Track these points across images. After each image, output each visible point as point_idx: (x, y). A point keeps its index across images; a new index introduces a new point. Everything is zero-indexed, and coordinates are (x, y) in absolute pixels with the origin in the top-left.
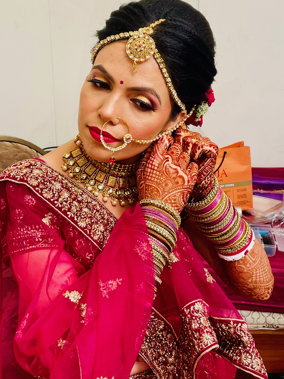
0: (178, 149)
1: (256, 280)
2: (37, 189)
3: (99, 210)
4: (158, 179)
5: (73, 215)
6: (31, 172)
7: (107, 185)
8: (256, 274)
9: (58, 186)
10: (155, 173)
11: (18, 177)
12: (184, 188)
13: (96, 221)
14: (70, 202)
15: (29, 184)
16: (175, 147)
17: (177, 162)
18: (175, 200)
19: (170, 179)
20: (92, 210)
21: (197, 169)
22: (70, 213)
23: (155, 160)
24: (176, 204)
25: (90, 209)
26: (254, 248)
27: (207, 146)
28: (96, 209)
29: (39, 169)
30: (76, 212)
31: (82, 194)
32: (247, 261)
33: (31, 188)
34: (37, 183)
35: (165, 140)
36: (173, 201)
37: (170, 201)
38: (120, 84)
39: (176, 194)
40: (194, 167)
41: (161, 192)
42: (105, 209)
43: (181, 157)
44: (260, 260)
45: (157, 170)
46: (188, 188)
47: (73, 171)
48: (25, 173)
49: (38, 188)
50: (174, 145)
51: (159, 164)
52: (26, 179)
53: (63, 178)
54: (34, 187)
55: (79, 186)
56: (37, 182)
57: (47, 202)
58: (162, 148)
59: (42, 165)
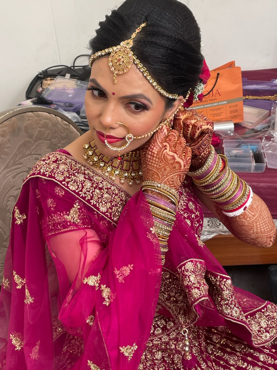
0: (175, 136)
1: (257, 231)
2: (63, 183)
3: (118, 194)
4: (157, 164)
5: (95, 202)
6: (58, 168)
7: (122, 170)
8: (257, 226)
9: (81, 177)
10: (155, 160)
11: (47, 174)
12: (181, 172)
13: (115, 204)
14: (92, 191)
15: (56, 180)
16: (173, 134)
17: (174, 148)
18: (173, 181)
19: (168, 165)
20: (112, 195)
21: (190, 152)
22: (93, 201)
23: (155, 148)
24: (174, 185)
25: (110, 194)
26: (253, 204)
27: (205, 125)
28: (115, 193)
29: (64, 164)
30: (98, 199)
31: (103, 181)
32: (246, 216)
33: (59, 183)
34: (63, 178)
35: (164, 129)
36: (171, 183)
37: (168, 182)
38: (112, 95)
39: (174, 177)
40: (189, 151)
41: (160, 176)
42: (123, 192)
43: (178, 143)
44: (259, 214)
45: (156, 157)
46: (184, 171)
47: (93, 161)
48: (53, 169)
49: (65, 182)
50: (172, 132)
51: (158, 152)
52: (53, 175)
53: (86, 169)
54: (61, 182)
55: (99, 174)
56: (63, 176)
57: (73, 193)
58: (161, 137)
59: (66, 159)
